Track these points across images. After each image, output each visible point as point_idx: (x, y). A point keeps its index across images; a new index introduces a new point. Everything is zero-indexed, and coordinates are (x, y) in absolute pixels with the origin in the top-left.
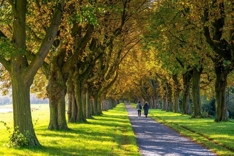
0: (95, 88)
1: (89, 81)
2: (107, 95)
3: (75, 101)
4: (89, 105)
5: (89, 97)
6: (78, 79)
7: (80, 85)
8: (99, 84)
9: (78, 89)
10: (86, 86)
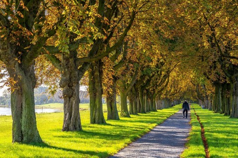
0: (151, 93)
1: (147, 88)
2: (162, 96)
3: (139, 101)
4: (147, 104)
5: (147, 99)
6: (141, 89)
7: (142, 92)
8: (154, 90)
9: (141, 94)
10: (145, 91)
